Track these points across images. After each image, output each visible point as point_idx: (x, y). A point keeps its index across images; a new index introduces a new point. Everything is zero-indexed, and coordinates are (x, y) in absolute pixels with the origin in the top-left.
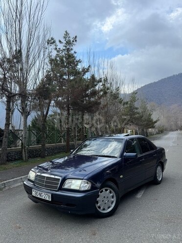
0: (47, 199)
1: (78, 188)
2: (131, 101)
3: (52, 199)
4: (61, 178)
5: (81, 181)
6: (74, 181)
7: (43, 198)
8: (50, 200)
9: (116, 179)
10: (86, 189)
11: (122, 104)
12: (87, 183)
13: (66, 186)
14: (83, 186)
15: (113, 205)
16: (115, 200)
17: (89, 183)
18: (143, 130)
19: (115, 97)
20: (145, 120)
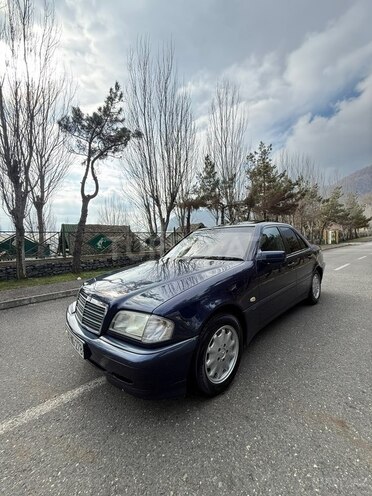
0: (80, 352)
2: (334, 198)
4: (106, 307)
5: (147, 317)
8: (83, 357)
10: (161, 338)
11: (322, 202)
14: (152, 333)
15: (232, 365)
16: (235, 353)
17: (169, 323)
18: (350, 230)
19: (313, 197)
20: (353, 218)
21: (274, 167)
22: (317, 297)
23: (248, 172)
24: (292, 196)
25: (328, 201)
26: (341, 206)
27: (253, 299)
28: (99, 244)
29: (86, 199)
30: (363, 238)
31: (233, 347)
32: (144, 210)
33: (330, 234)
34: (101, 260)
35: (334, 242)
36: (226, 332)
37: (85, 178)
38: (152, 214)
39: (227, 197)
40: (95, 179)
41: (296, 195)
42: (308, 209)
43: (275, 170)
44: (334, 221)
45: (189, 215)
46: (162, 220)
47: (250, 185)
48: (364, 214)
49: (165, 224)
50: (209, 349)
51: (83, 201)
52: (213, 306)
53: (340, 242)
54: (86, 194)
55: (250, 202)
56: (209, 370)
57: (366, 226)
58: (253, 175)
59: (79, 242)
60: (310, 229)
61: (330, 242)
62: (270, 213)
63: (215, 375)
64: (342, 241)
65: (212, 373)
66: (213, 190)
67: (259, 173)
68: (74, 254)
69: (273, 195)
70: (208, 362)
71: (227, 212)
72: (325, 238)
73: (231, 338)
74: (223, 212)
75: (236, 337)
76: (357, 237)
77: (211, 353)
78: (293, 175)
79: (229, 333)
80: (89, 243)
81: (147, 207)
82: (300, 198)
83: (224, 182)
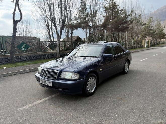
0: (50, 85)
1: (70, 78)
2: (149, 23)
3: (52, 85)
4: (58, 72)
5: (72, 73)
6: (67, 73)
7: (47, 84)
8: (51, 86)
9: (98, 71)
10: (76, 78)
11: (142, 25)
12: (77, 75)
13: (62, 77)
14: (74, 77)
15: (94, 88)
16: (95, 85)
17: (78, 74)
18: (156, 40)
19: (138, 22)
20: (157, 34)
21: (118, 5)
22: (127, 71)
23: (104, 7)
24: (126, 22)
25: (145, 24)
26: (152, 27)
27: (101, 70)
28: (23, 47)
29: (15, 23)
30: (163, 45)
31: (95, 83)
32: (46, 28)
33: (146, 42)
34: (24, 56)
35: (147, 47)
36: (93, 79)
37: (15, 11)
38: (51, 30)
39: (92, 22)
40: (20, 11)
41: (128, 22)
42: (135, 29)
43: (118, 7)
44: (148, 35)
45: (72, 32)
46: (58, 35)
47: (105, 15)
48: (164, 31)
49: (59, 37)
50: (88, 83)
51: (14, 24)
52: (89, 71)
53: (150, 46)
54: (15, 20)
55: (104, 26)
56: (88, 88)
57: (164, 38)
58: (107, 9)
59: (13, 46)
60: (135, 39)
61: (146, 46)
62: (115, 31)
63: (89, 90)
64: (152, 46)
65: (89, 89)
66: (85, 18)
67: (110, 8)
68: (11, 53)
69: (116, 22)
70: (88, 86)
71: (92, 30)
72: (143, 44)
73: (94, 81)
74: (90, 30)
75: (95, 80)
76: (159, 44)
77: (89, 84)
78: (128, 9)
79: (94, 79)
80: (17, 47)
81: (48, 26)
82: (130, 24)
83: (91, 14)
